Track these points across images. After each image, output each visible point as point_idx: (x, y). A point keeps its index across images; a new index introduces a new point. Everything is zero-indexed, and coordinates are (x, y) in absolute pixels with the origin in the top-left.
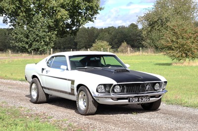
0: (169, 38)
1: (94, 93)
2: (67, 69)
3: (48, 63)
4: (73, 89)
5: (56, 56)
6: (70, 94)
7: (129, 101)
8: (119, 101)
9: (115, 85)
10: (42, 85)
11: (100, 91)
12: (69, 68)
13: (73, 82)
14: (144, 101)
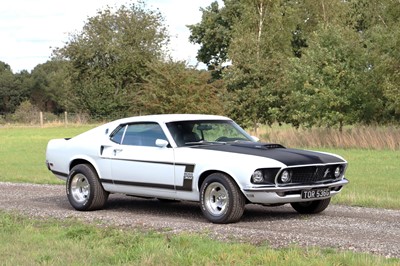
0: (154, 92)
1: (244, 184)
2: (169, 146)
3: (112, 136)
4: (191, 180)
5: (130, 124)
6: (178, 188)
7: (303, 197)
8: (288, 196)
9: (284, 170)
10: (100, 177)
11: (256, 180)
12: (173, 143)
13: (190, 168)
14: (323, 195)
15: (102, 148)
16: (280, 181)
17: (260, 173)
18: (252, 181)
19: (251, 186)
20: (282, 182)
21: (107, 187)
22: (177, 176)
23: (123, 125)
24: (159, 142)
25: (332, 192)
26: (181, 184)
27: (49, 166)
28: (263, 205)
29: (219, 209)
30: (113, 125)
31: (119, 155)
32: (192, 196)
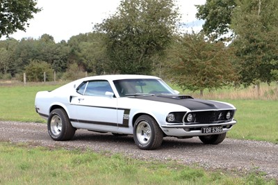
1: (162, 123)
2: (114, 96)
3: (78, 89)
4: (128, 120)
5: (90, 81)
6: (120, 125)
7: (203, 132)
8: (192, 131)
9: (189, 113)
10: (70, 117)
11: (170, 120)
12: (117, 94)
13: (127, 111)
14: (218, 131)
15: (71, 97)
16: (186, 121)
17: (173, 116)
18: (167, 120)
19: (166, 124)
20: (188, 122)
21: (74, 124)
22: (118, 117)
23: (85, 82)
24: (108, 93)
25: (224, 129)
26: (121, 122)
27: (37, 110)
28: (178, 137)
29: (146, 140)
30: (78, 82)
31: (82, 103)
32: (129, 131)
